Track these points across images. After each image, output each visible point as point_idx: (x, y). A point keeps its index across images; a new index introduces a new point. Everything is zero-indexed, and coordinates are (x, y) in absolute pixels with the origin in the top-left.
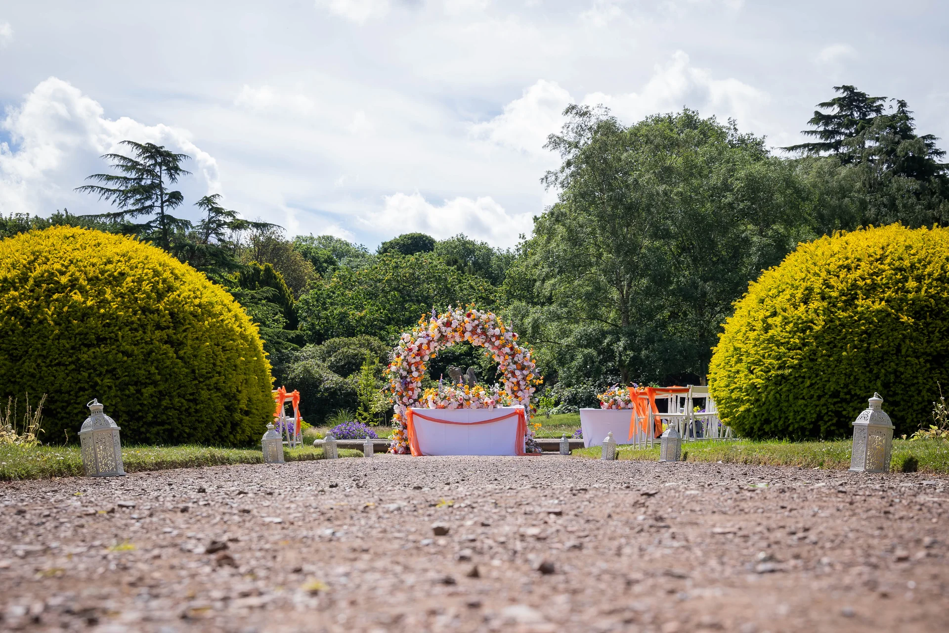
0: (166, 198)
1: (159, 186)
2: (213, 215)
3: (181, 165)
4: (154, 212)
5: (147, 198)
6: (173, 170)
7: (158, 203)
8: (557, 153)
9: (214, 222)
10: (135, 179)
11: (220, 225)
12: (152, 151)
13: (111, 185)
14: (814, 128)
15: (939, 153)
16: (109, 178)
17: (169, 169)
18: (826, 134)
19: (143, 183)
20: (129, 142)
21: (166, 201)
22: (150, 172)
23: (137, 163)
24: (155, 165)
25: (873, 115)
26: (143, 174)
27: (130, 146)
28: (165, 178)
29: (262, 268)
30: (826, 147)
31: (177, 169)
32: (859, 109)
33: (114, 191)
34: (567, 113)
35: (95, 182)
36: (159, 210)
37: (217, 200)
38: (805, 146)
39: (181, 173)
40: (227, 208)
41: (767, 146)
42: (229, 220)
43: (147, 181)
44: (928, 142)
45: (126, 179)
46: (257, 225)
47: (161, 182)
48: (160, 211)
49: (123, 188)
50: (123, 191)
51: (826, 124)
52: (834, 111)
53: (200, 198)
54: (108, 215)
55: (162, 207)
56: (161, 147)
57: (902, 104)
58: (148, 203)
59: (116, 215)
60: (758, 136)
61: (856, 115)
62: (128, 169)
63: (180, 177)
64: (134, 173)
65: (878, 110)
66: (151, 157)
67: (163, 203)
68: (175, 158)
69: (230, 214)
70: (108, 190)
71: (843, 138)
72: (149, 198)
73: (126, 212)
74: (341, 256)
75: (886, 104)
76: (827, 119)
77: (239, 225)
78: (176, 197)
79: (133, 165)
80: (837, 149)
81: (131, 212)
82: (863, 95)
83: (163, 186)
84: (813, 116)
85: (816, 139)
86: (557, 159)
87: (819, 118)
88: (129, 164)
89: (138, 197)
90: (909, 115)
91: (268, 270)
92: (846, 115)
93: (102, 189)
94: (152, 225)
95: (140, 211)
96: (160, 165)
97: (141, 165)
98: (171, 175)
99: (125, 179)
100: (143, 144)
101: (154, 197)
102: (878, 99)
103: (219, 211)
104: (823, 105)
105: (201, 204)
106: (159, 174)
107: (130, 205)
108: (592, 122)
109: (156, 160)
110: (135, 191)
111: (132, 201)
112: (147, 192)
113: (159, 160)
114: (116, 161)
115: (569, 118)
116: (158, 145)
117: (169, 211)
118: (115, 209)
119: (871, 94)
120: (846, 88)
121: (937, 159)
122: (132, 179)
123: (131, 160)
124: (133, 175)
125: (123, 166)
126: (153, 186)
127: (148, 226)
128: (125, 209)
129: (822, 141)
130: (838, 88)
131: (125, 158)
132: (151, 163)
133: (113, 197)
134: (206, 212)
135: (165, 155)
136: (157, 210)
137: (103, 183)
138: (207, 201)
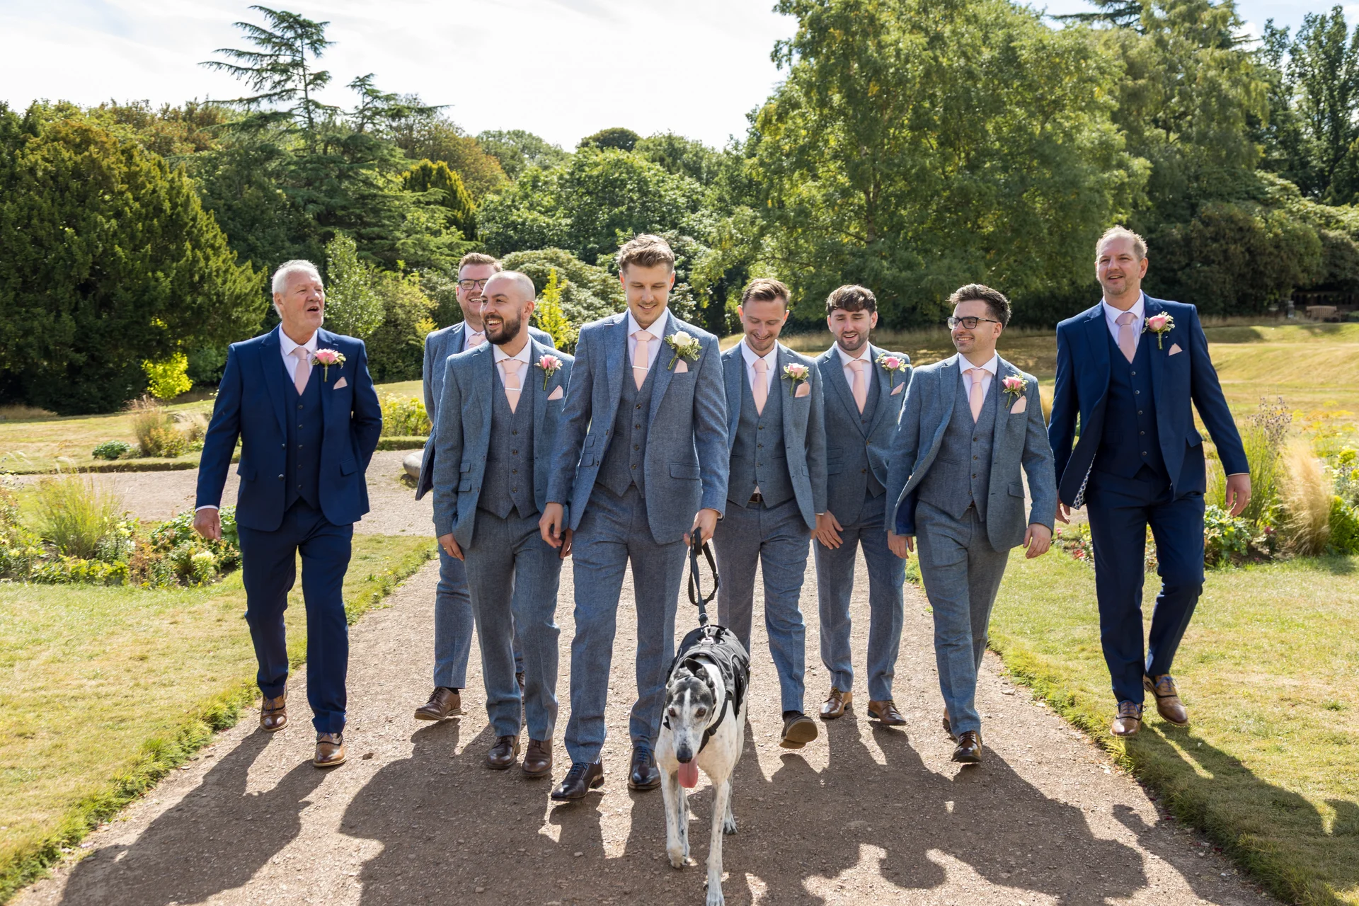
0: (309, 78)
1: (302, 65)
2: (368, 99)
3: (327, 34)
4: (297, 97)
5: (286, 81)
6: (317, 44)
7: (301, 86)
9: (369, 109)
10: (271, 56)
11: (376, 113)
12: (289, 20)
13: (243, 62)
16: (240, 54)
17: (312, 44)
19: (282, 60)
20: (261, 8)
21: (310, 83)
22: (290, 46)
23: (271, 35)
24: (295, 38)
26: (280, 50)
27: (262, 13)
28: (308, 54)
29: (434, 166)
30: (1101, 18)
31: (321, 41)
33: (247, 70)
35: (221, 57)
36: (302, 94)
37: (372, 81)
39: (327, 46)
40: (386, 92)
42: (388, 106)
43: (285, 58)
47: (303, 59)
48: (304, 96)
49: (256, 67)
50: (258, 70)
53: (352, 79)
54: (241, 100)
55: (306, 91)
56: (299, 16)
58: (289, 85)
59: (250, 101)
62: (261, 42)
63: (325, 52)
64: (270, 47)
66: (290, 27)
67: (306, 85)
68: (318, 27)
69: (388, 98)
70: (238, 69)
72: (290, 78)
73: (263, 97)
77: (399, 114)
78: (320, 77)
79: (268, 39)
81: (269, 96)
83: (305, 63)
85: (1092, 8)
88: (263, 37)
89: (277, 77)
91: (441, 169)
93: (231, 66)
94: (294, 112)
95: (280, 94)
96: (301, 36)
97: (277, 37)
98: (316, 49)
99: (259, 55)
100: (279, 11)
101: (296, 77)
103: (374, 94)
105: (353, 86)
106: (300, 49)
109: (296, 32)
110: (272, 69)
111: (267, 85)
112: (287, 70)
113: (299, 31)
114: (247, 32)
116: (295, 13)
118: (249, 93)
122: (266, 56)
123: (264, 31)
124: (267, 50)
125: (256, 38)
126: (295, 64)
127: (289, 115)
128: (261, 93)
129: (1098, 10)
131: (258, 29)
132: (290, 34)
133: (245, 77)
134: (360, 96)
135: (305, 25)
136: (301, 94)
137: (233, 60)
138: (361, 83)
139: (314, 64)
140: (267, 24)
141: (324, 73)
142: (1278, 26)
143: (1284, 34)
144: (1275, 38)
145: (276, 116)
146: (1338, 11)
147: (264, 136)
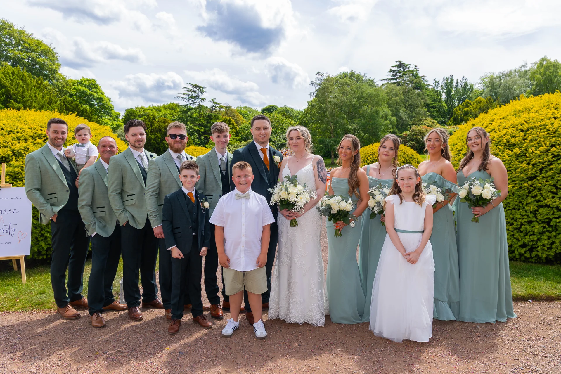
0: (200, 100)
1: (198, 96)
3: (204, 90)
6: (202, 91)
7: (198, 101)
8: (314, 87)
9: (214, 106)
11: (216, 107)
12: (196, 86)
13: (185, 96)
14: (390, 73)
15: (426, 81)
16: (184, 94)
17: (201, 91)
18: (393, 75)
19: (193, 95)
22: (195, 92)
23: (192, 90)
25: (407, 70)
26: (193, 93)
27: (189, 85)
28: (200, 94)
29: (228, 118)
30: (393, 79)
31: (203, 91)
32: (403, 68)
33: (185, 98)
34: (317, 74)
35: (180, 95)
37: (215, 100)
38: (387, 79)
40: (218, 102)
41: (375, 81)
42: (219, 106)
43: (195, 95)
44: (423, 78)
45: (189, 95)
46: (227, 107)
49: (188, 97)
51: (393, 72)
52: (396, 68)
53: (210, 100)
54: (184, 105)
57: (416, 66)
58: (195, 101)
60: (372, 78)
61: (402, 69)
62: (189, 91)
63: (204, 93)
65: (408, 68)
66: (196, 88)
68: (203, 88)
69: (219, 104)
71: (398, 76)
72: (195, 100)
74: (250, 112)
75: (411, 66)
76: (394, 71)
77: (221, 107)
78: (203, 100)
80: (396, 80)
81: (190, 104)
82: (404, 64)
84: (389, 70)
85: (390, 77)
86: (314, 89)
87: (391, 71)
89: (192, 99)
90: (418, 69)
91: (230, 119)
92: (399, 70)
94: (197, 108)
95: (193, 103)
96: (198, 90)
100: (194, 84)
101: (197, 99)
102: (409, 65)
103: (216, 103)
104: (392, 67)
106: (198, 93)
107: (190, 102)
108: (325, 77)
110: (191, 97)
111: (190, 101)
112: (195, 98)
113: (198, 88)
114: (186, 89)
115: (317, 76)
116: (197, 84)
117: (201, 103)
118: (186, 104)
119: (406, 63)
120: (399, 62)
121: (426, 83)
123: (190, 89)
124: (190, 93)
125: (187, 91)
126: (196, 96)
127: (195, 108)
129: (392, 78)
130: (397, 62)
131: (188, 88)
132: (196, 89)
133: (185, 100)
134: (212, 104)
135: (199, 87)
136: (198, 103)
137: (182, 96)
138: (212, 100)
139: (201, 97)
140: (190, 87)
141: (204, 98)
142: (437, 80)
143: (438, 82)
144: (436, 83)
145: (192, 109)
146: (452, 76)
147: (189, 113)
